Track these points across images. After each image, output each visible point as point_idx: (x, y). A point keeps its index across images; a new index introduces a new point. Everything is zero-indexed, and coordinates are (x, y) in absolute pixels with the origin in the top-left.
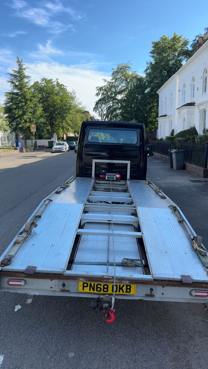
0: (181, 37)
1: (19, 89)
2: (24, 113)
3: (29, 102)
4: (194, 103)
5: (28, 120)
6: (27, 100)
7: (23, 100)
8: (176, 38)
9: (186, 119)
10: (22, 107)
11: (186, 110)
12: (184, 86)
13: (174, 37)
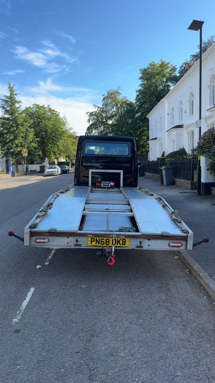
0: (168, 64)
1: (10, 114)
2: (15, 138)
3: (20, 127)
4: (183, 125)
5: (19, 145)
6: (18, 125)
7: (14, 125)
8: (164, 64)
9: (175, 141)
10: (13, 132)
11: (175, 131)
12: (173, 109)
13: (162, 64)
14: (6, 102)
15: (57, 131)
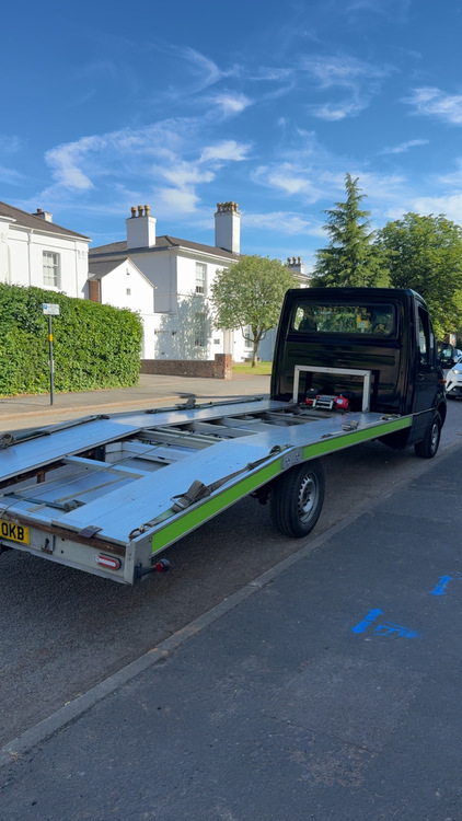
1: (344, 241)
3: (359, 267)
6: (357, 262)
7: (349, 263)
10: (346, 277)
14: (340, 215)
15: (453, 270)
